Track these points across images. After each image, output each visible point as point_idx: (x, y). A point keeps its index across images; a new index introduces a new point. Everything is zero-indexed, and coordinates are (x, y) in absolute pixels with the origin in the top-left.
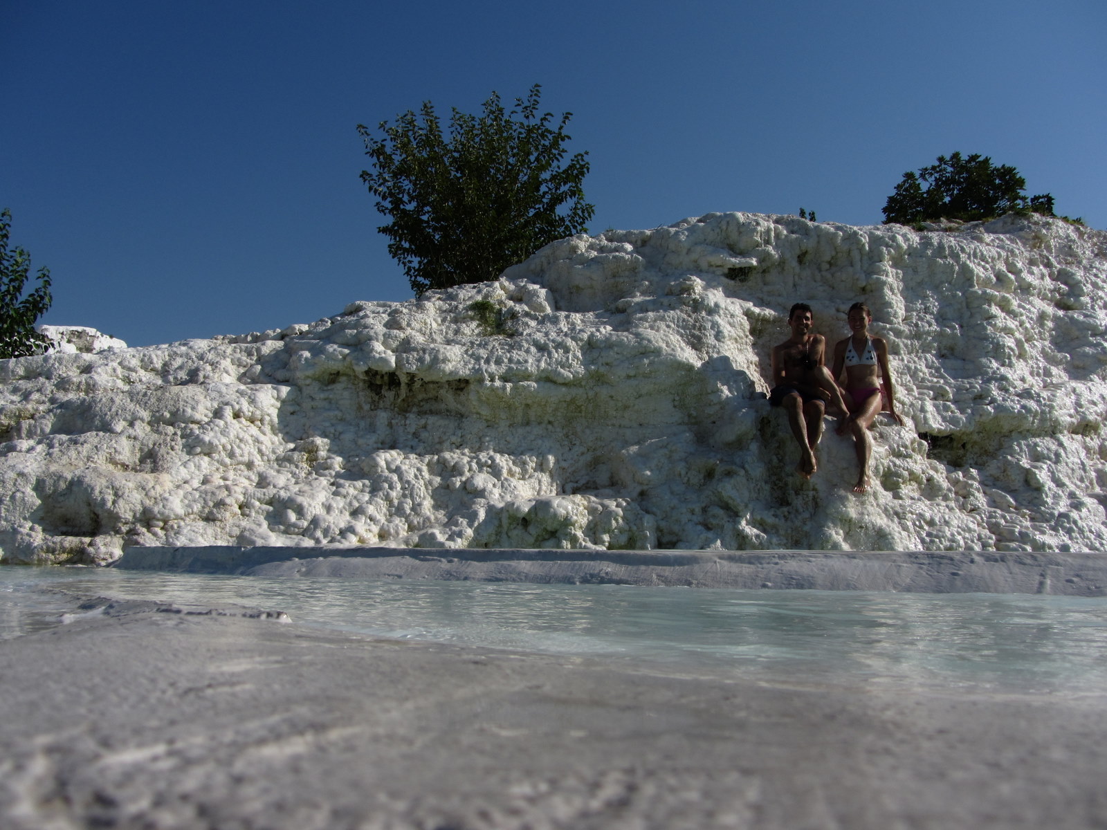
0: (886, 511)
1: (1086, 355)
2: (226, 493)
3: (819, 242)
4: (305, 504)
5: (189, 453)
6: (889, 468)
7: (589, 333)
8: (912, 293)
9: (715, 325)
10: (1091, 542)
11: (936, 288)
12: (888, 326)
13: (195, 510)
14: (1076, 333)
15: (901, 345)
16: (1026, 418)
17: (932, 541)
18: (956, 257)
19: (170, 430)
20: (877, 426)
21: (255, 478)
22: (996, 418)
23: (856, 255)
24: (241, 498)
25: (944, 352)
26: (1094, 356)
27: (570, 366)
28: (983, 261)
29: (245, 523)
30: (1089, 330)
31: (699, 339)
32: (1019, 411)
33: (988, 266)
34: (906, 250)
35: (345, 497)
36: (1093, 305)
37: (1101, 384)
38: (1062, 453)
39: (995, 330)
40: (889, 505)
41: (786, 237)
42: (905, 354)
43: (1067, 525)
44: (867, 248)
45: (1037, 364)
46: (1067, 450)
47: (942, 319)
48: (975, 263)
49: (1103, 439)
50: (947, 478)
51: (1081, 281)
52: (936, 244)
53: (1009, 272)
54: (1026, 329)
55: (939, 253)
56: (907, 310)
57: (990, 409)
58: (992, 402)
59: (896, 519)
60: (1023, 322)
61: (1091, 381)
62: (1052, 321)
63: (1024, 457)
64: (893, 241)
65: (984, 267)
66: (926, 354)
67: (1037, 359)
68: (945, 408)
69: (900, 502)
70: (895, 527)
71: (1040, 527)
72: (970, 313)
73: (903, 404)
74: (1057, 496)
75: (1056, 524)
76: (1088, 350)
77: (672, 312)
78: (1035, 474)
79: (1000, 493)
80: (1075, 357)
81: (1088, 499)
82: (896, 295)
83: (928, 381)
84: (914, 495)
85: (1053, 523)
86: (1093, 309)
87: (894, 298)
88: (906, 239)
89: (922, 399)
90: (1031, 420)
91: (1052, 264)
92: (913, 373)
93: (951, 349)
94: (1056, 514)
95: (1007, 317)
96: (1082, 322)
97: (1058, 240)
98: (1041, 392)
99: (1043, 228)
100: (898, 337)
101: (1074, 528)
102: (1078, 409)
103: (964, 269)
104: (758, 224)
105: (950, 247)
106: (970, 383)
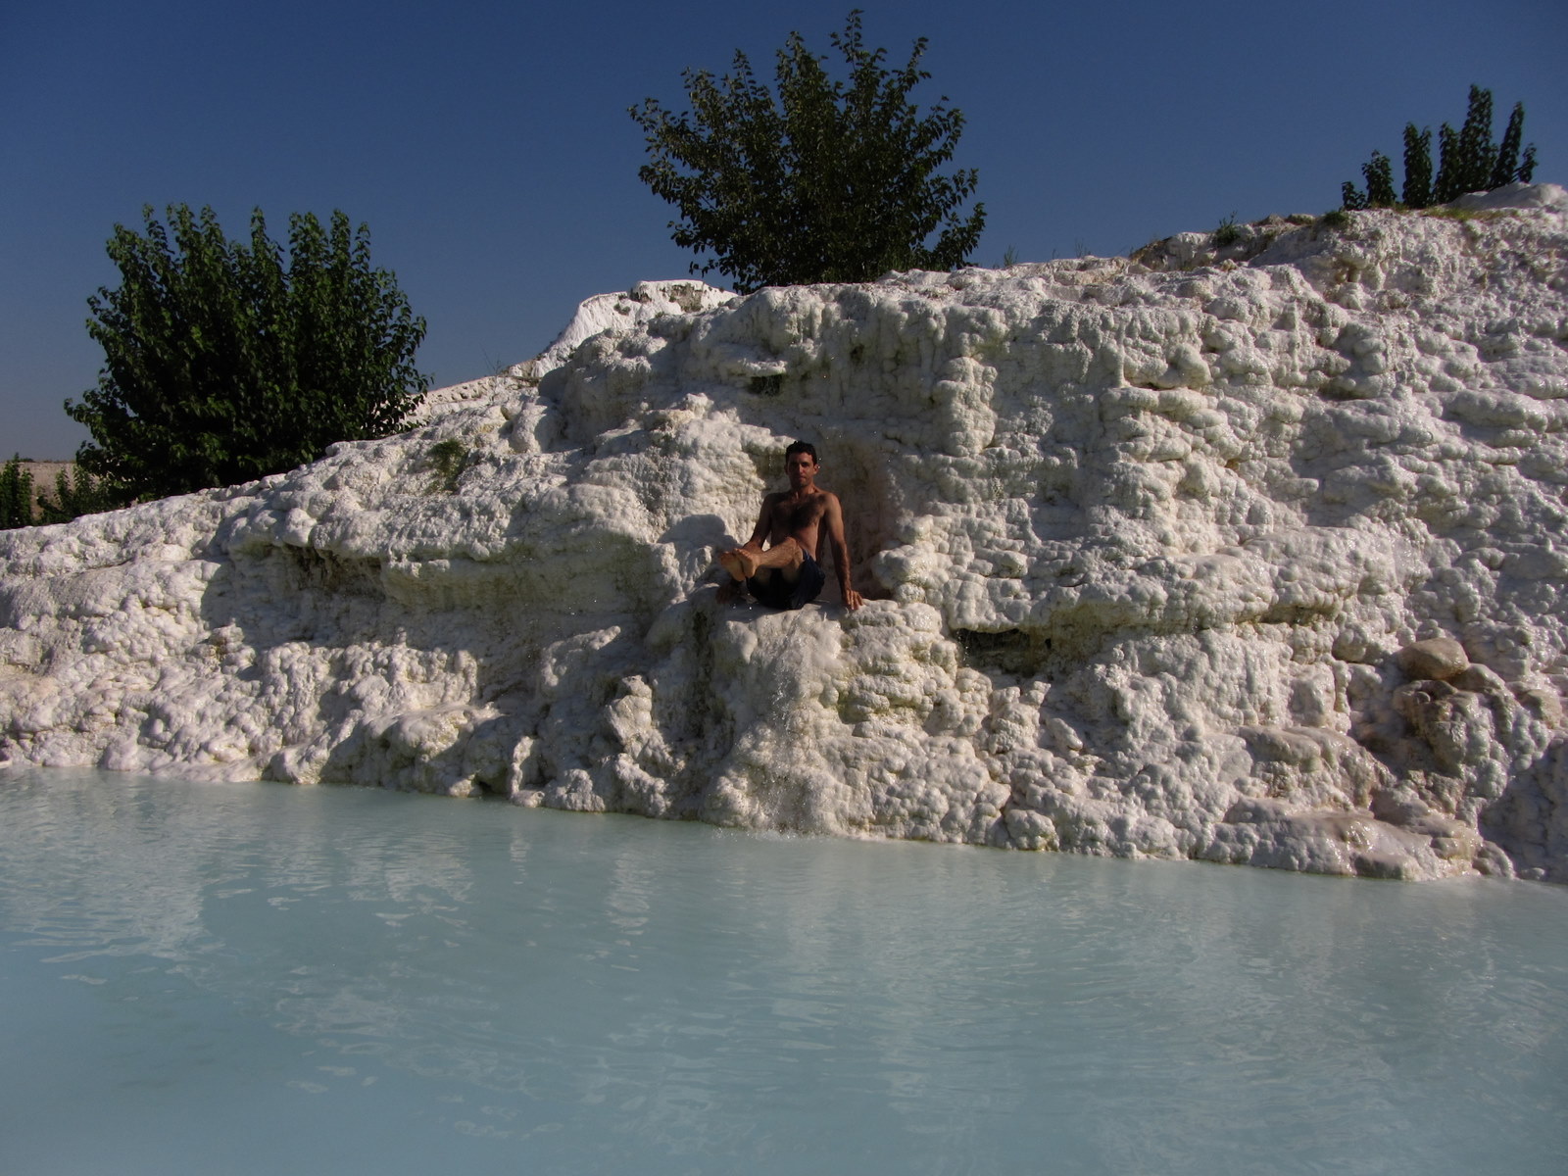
0: (829, 755)
1: (1347, 481)
2: (101, 699)
3: (879, 329)
4: (174, 714)
5: (86, 651)
6: (850, 691)
7: (524, 492)
8: (1009, 400)
9: (686, 473)
10: (1184, 816)
11: (1052, 392)
12: (951, 459)
13: (65, 719)
14: (1341, 442)
15: (970, 489)
16: (1132, 608)
17: (889, 803)
18: (1089, 337)
19: (74, 623)
20: (856, 627)
21: (155, 675)
22: (1082, 606)
23: (925, 349)
24: (116, 705)
25: (1049, 494)
26: (1362, 483)
27: (489, 539)
28: (1145, 338)
29: (115, 734)
30: (1365, 436)
31: (657, 493)
32: (1121, 598)
33: (1158, 348)
34: (1007, 333)
35: (226, 702)
36: (1398, 388)
37: (1370, 531)
38: (1204, 662)
39: (1136, 457)
40: (837, 744)
41: (837, 323)
42: (975, 502)
43: (1149, 786)
44: (941, 336)
45: (1234, 503)
46: (1219, 656)
47: (1051, 442)
48: (1126, 345)
49: (1348, 627)
50: (990, 697)
51: (1377, 348)
52: (1060, 319)
53: (1208, 349)
54: (1221, 446)
55: (1062, 333)
56: (997, 431)
57: (1074, 594)
58: (1081, 582)
59: (842, 768)
60: (1214, 435)
61: (1350, 526)
62: (1301, 422)
63: (1129, 667)
64: (983, 322)
65: (1145, 350)
66: (1014, 500)
67: (1238, 494)
68: (1006, 590)
69: (860, 740)
70: (833, 780)
71: (1102, 785)
72: (1101, 430)
73: (926, 587)
74: (1158, 736)
75: (1132, 783)
76: (1355, 471)
77: (633, 456)
78: (1123, 700)
79: (1062, 727)
80: (1328, 485)
81: (1231, 739)
82: (977, 409)
83: (998, 545)
84: (896, 728)
85: (1126, 781)
86: (1396, 395)
87: (971, 413)
88: (1010, 314)
89: (965, 578)
90: (1145, 610)
91: (1326, 321)
92: (975, 533)
93: (1064, 489)
94: (1139, 766)
95: (1176, 430)
96: (1358, 423)
97: (1401, 261)
98: (1184, 562)
99: (1361, 245)
100: (965, 477)
101: (1160, 791)
102: (1282, 582)
103: (1102, 357)
104: (794, 309)
105: (1083, 323)
106: (1061, 548)
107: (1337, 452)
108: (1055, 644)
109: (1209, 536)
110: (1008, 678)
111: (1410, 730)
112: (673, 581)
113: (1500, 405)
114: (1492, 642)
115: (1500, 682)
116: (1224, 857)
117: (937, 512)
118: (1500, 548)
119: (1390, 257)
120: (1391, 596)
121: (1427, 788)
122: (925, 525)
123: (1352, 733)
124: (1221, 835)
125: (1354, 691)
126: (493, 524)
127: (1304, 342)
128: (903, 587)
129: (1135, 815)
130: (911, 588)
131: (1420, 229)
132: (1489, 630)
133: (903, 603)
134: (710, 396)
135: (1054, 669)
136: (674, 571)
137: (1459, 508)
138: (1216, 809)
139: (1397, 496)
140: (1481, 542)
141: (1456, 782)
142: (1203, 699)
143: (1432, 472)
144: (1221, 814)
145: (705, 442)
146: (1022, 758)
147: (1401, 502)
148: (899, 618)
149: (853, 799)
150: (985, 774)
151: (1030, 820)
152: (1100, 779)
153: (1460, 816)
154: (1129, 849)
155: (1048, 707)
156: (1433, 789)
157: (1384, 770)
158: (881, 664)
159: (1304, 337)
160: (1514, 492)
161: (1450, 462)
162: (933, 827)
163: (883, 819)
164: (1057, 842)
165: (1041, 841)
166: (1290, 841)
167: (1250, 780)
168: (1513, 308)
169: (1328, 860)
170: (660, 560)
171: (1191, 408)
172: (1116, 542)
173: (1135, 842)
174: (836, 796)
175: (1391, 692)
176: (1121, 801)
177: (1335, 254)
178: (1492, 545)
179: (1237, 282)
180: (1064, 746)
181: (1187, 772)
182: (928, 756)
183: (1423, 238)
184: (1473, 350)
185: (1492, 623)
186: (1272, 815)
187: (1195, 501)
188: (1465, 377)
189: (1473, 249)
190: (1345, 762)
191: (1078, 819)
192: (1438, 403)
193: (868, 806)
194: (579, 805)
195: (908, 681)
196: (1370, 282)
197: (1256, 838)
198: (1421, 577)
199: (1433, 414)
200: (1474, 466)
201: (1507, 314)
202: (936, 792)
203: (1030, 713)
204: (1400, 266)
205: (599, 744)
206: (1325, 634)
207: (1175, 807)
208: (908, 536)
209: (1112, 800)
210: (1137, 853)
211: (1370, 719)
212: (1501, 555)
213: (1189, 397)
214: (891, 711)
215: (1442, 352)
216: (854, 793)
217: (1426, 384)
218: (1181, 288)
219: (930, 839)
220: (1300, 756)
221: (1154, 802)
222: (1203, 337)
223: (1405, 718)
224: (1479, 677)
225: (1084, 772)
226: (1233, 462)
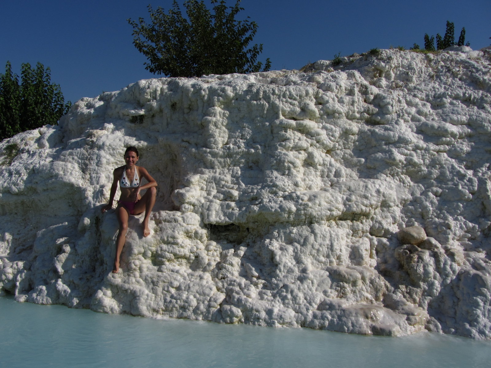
0: (146, 280)
1: (376, 159)
3: (182, 96)
6: (157, 251)
7: (34, 165)
8: (234, 125)
9: (99, 157)
10: (299, 308)
11: (252, 121)
12: (208, 150)
14: (374, 143)
15: (216, 162)
16: (281, 215)
17: (171, 302)
18: (267, 97)
20: (161, 223)
22: (260, 214)
23: (200, 103)
25: (251, 164)
26: (382, 160)
27: (18, 185)
28: (291, 99)
30: (383, 140)
31: (86, 165)
32: (276, 210)
33: (296, 103)
34: (233, 97)
36: (398, 120)
37: (385, 180)
38: (312, 238)
39: (286, 149)
40: (150, 275)
41: (166, 93)
42: (219, 168)
43: (284, 294)
44: (206, 98)
45: (328, 169)
46: (319, 236)
47: (251, 143)
48: (282, 101)
49: (376, 222)
50: (221, 254)
51: (389, 103)
52: (255, 90)
53: (318, 103)
54: (323, 144)
55: (256, 96)
56: (229, 138)
57: (256, 208)
58: (260, 203)
59: (151, 286)
60: (319, 139)
61: (377, 178)
62: (358, 134)
63: (280, 240)
64: (223, 92)
65: (291, 104)
66: (235, 168)
67: (331, 165)
68: (228, 206)
69: (160, 273)
70: (147, 292)
71: (265, 293)
72: (272, 137)
73: (194, 205)
74: (290, 271)
75: (277, 293)
76: (379, 155)
77: (78, 149)
78: (275, 255)
79: (250, 267)
80: (368, 161)
81: (323, 272)
82: (220, 129)
83: (227, 187)
84: (177, 267)
85: (275, 291)
86: (397, 123)
87: (218, 130)
88: (235, 89)
89: (211, 201)
90: (286, 215)
91: (368, 92)
92: (217, 182)
93: (256, 163)
94: (281, 285)
95: (304, 137)
96: (380, 135)
97: (401, 69)
98: (304, 194)
99: (384, 62)
100: (214, 158)
101: (289, 296)
102: (347, 202)
103: (272, 106)
104: (149, 87)
105: (265, 92)
106: (252, 188)
107: (372, 147)
108: (251, 230)
109: (317, 182)
110: (230, 245)
111: (401, 267)
112: (90, 203)
113: (439, 127)
114: (436, 228)
115: (439, 245)
116: (316, 326)
117: (202, 173)
118: (440, 188)
119: (396, 67)
120: (395, 208)
121: (407, 293)
122: (195, 178)
123: (376, 268)
124: (315, 316)
125: (379, 249)
126: (20, 178)
127: (359, 101)
128: (183, 205)
129: (278, 307)
130: (187, 206)
131: (409, 57)
132: (435, 223)
133: (183, 213)
134: (114, 124)
135: (250, 241)
136: (90, 198)
137: (423, 171)
138: (314, 304)
139: (397, 165)
140: (432, 185)
141: (419, 290)
142: (311, 254)
143: (411, 155)
144: (316, 306)
145: (108, 143)
146: (231, 281)
147: (399, 168)
148: (180, 219)
149: (155, 300)
150: (214, 289)
151: (231, 310)
152: (264, 291)
153: (420, 305)
154: (274, 323)
155: (245, 258)
156: (409, 293)
157: (388, 284)
158: (170, 239)
159: (359, 99)
160: (445, 164)
161: (419, 151)
162: (189, 313)
163: (168, 310)
164: (243, 320)
165: (235, 319)
166: (344, 319)
167: (329, 290)
168: (445, 88)
169: (360, 328)
170: (85, 193)
171: (310, 128)
172: (275, 186)
173: (277, 319)
174: (147, 299)
175: (394, 250)
176: (272, 301)
177: (374, 66)
178: (436, 186)
179: (332, 76)
180: (250, 275)
181: (302, 288)
182: (190, 280)
183: (410, 60)
184: (429, 105)
185: (437, 219)
186: (337, 307)
187: (311, 168)
188: (426, 116)
189: (430, 65)
190: (372, 282)
191: (252, 309)
192: (414, 126)
193: (161, 304)
194: (41, 301)
195: (182, 247)
196: (388, 77)
197: (330, 317)
198: (408, 199)
199: (412, 131)
200: (429, 153)
201: (442, 90)
202: (191, 297)
203: (237, 261)
204: (400, 71)
205: (51, 275)
206: (366, 225)
207: (296, 303)
208: (187, 184)
209: (268, 300)
210: (278, 325)
211: (385, 262)
212: (440, 191)
213: (309, 123)
214: (175, 260)
215: (416, 105)
216: (156, 297)
217: (410, 119)
218: (309, 79)
219: (187, 318)
220: (352, 279)
221: (286, 301)
222: (316, 98)
223: (399, 261)
224: (430, 243)
225: (257, 287)
226: (329, 151)
